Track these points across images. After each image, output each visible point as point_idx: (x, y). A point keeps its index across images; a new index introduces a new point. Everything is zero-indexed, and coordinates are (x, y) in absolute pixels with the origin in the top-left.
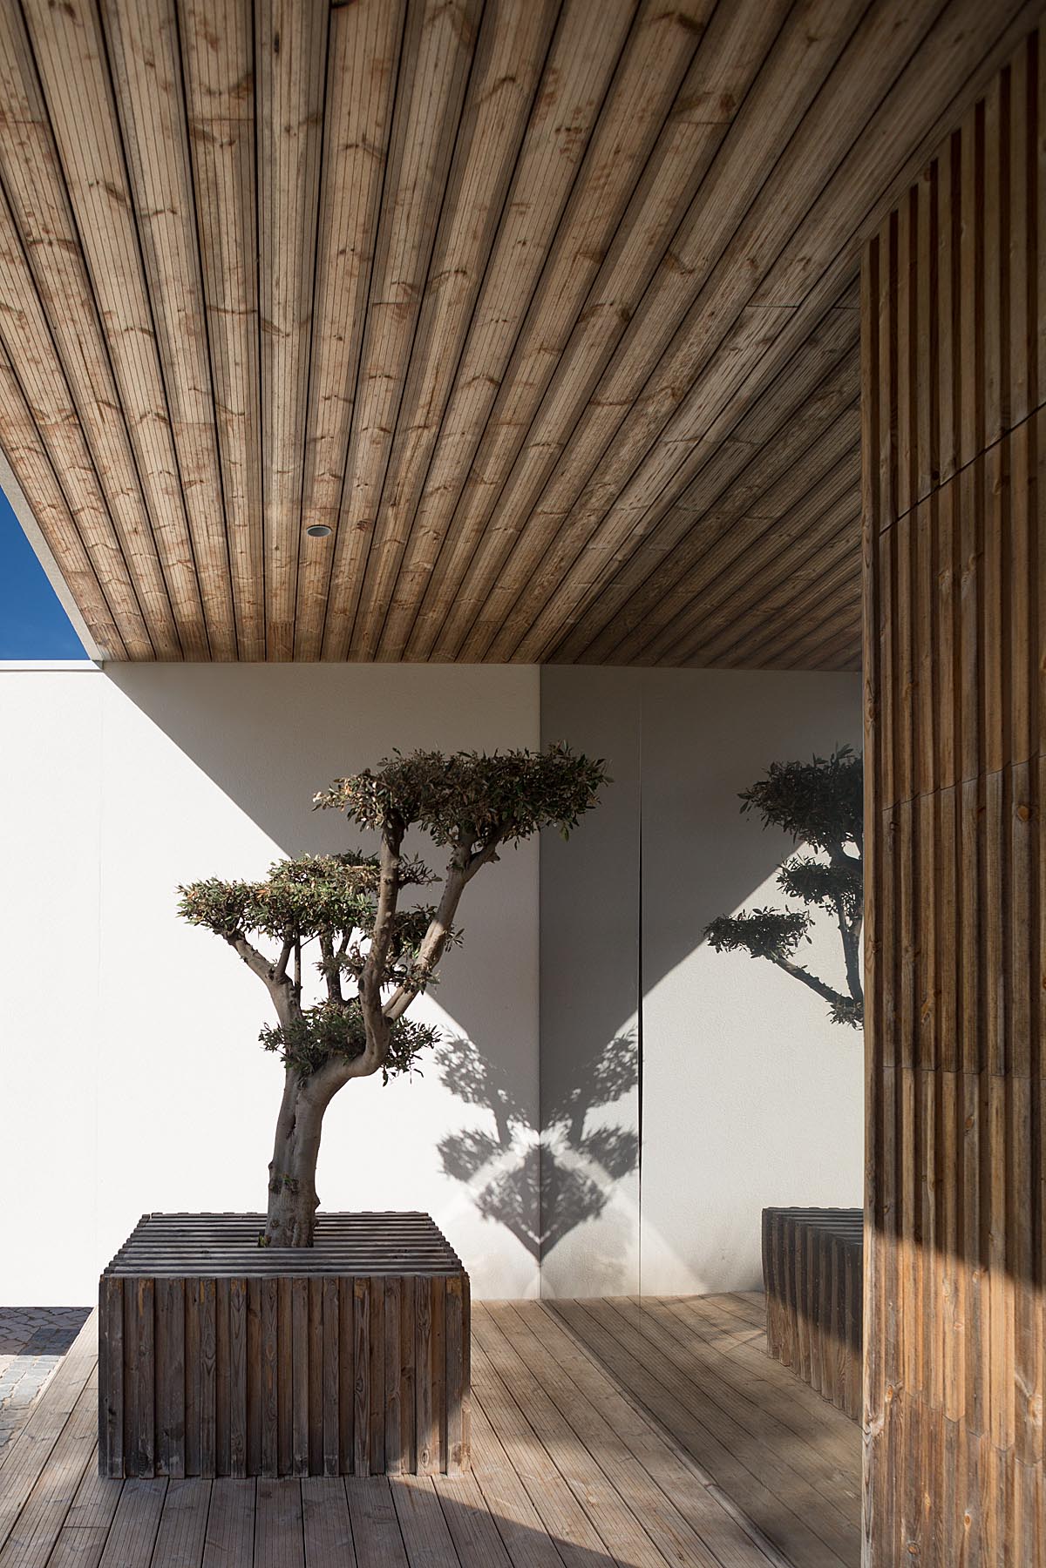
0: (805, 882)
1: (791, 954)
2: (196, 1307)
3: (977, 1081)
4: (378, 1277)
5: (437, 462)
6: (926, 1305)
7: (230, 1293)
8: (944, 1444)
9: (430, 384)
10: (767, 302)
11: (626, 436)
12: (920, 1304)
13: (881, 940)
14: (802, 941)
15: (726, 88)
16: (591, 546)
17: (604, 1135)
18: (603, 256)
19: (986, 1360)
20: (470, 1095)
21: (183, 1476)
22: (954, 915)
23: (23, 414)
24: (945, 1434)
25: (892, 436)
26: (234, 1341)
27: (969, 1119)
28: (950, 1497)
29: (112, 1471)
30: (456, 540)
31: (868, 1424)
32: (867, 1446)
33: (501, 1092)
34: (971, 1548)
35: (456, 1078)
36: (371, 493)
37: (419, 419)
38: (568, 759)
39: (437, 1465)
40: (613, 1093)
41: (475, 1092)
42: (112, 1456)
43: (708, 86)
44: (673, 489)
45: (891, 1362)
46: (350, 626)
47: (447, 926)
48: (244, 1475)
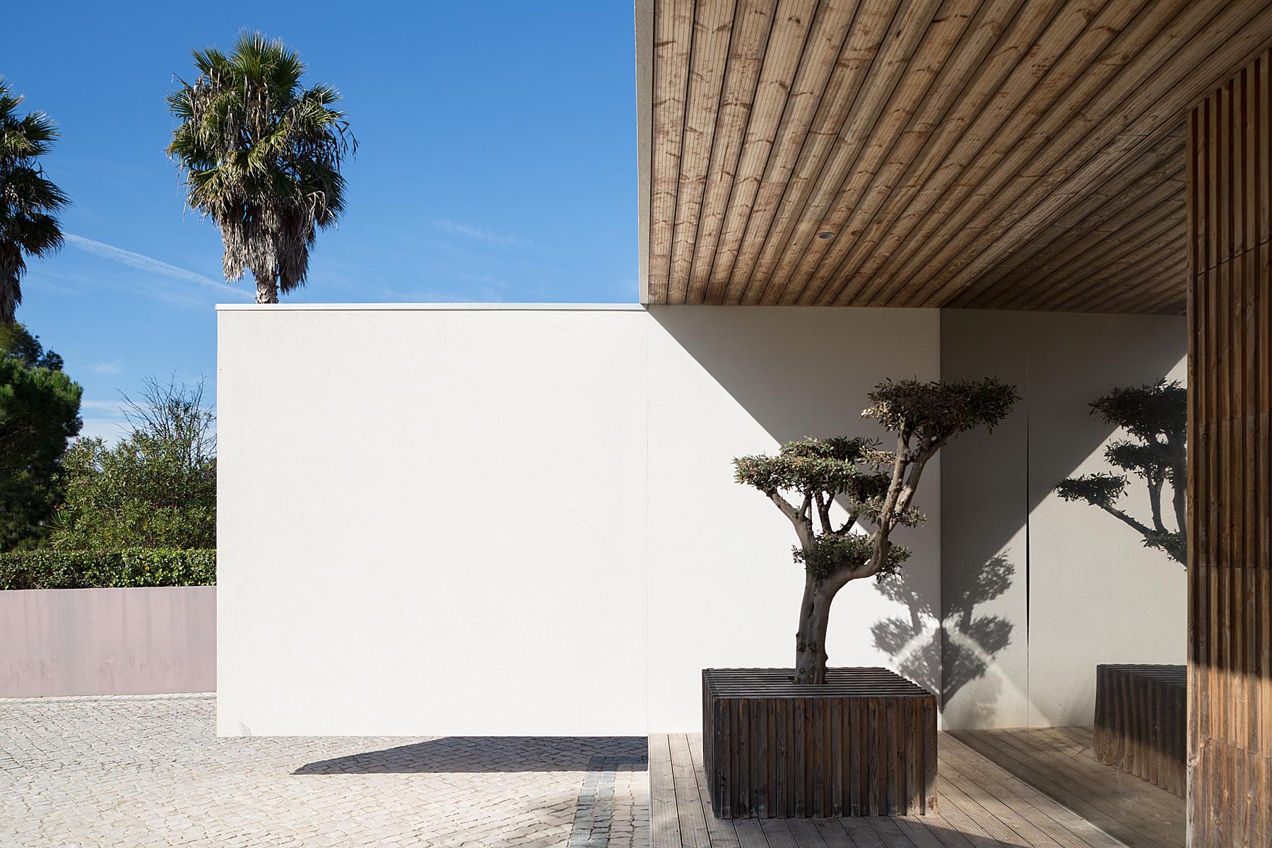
0: (1123, 456)
1: (1115, 503)
2: (773, 716)
3: (1254, 571)
4: (882, 697)
5: (914, 202)
6: (1225, 691)
7: (794, 708)
8: (1236, 762)
9: (924, 167)
10: (1130, 133)
11: (1032, 191)
12: (1222, 692)
13: (1198, 498)
14: (1122, 495)
15: (1126, 52)
16: (994, 244)
17: (985, 622)
18: (1043, 114)
19: (1259, 715)
20: (893, 596)
21: (767, 817)
22: (1241, 486)
23: (675, 177)
24: (1236, 757)
25: (1206, 222)
26: (797, 735)
27: (1250, 591)
28: (1239, 789)
29: (724, 814)
30: (910, 241)
31: (1190, 761)
32: (1190, 773)
33: (913, 593)
34: (1251, 812)
35: (884, 584)
36: (867, 217)
37: (911, 182)
38: (995, 386)
39: (918, 810)
40: (990, 595)
41: (896, 593)
42: (724, 805)
43: (1117, 52)
44: (1054, 216)
45: (1204, 725)
46: (823, 286)
47: (914, 488)
48: (803, 816)
